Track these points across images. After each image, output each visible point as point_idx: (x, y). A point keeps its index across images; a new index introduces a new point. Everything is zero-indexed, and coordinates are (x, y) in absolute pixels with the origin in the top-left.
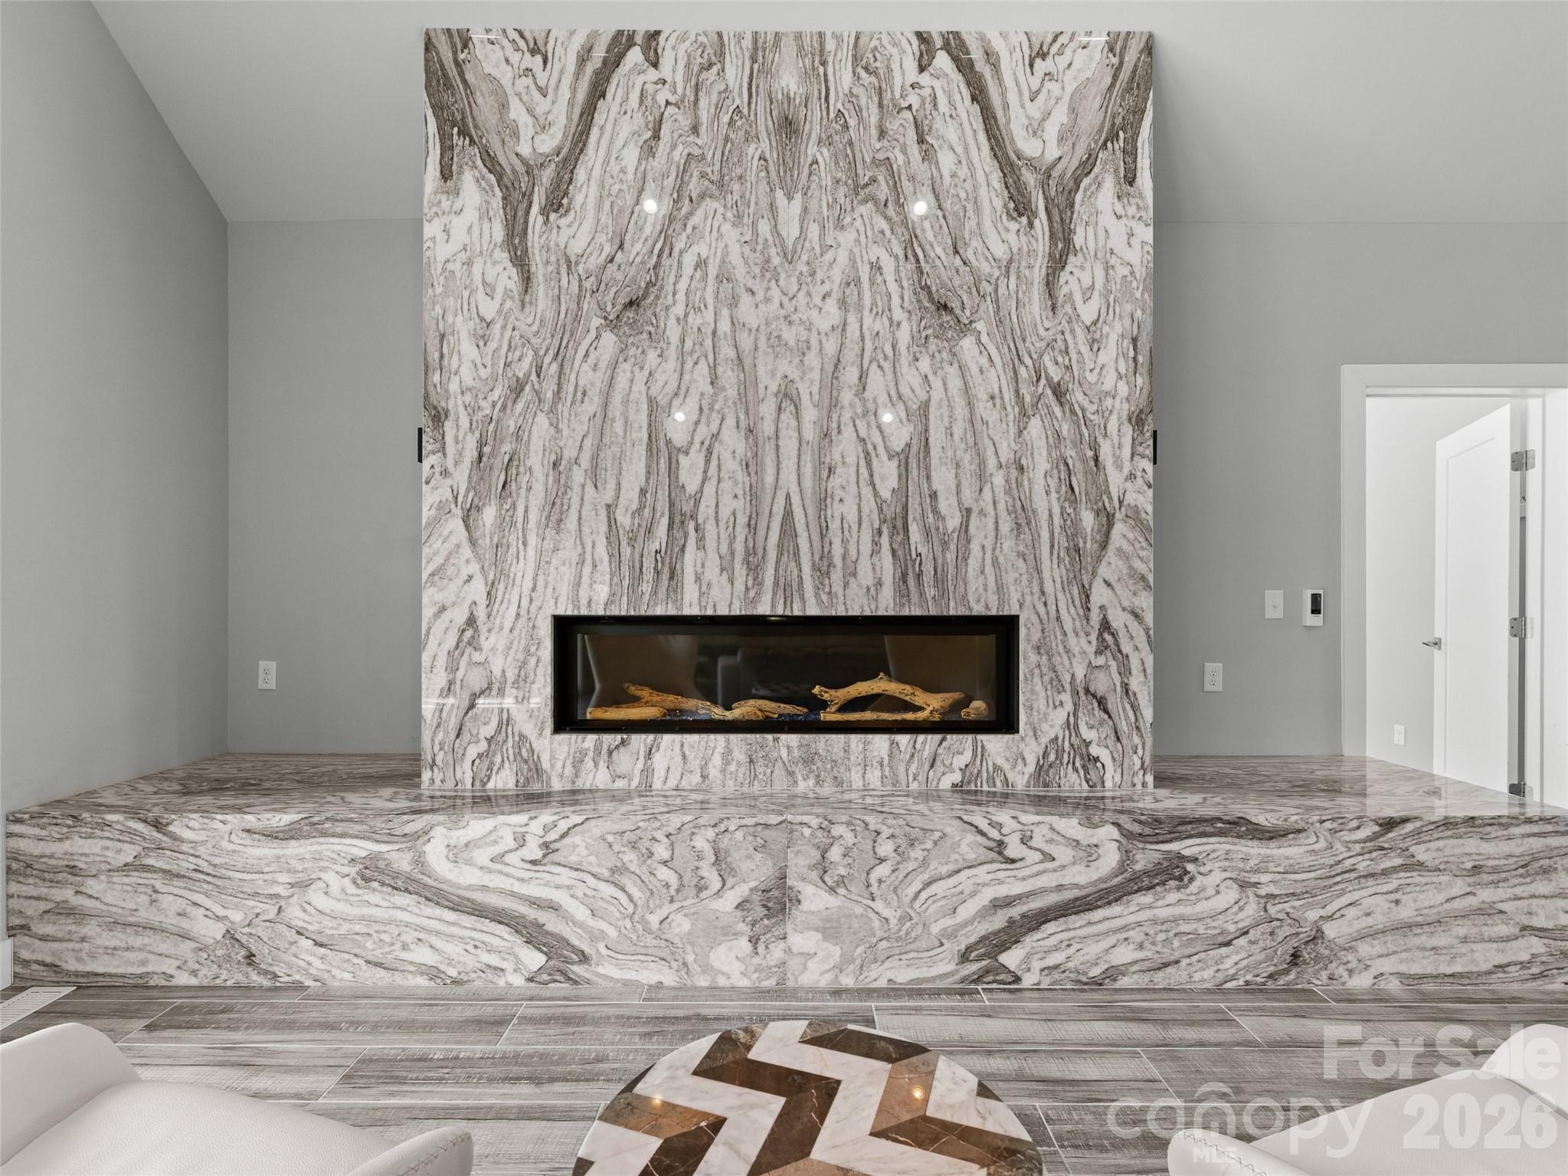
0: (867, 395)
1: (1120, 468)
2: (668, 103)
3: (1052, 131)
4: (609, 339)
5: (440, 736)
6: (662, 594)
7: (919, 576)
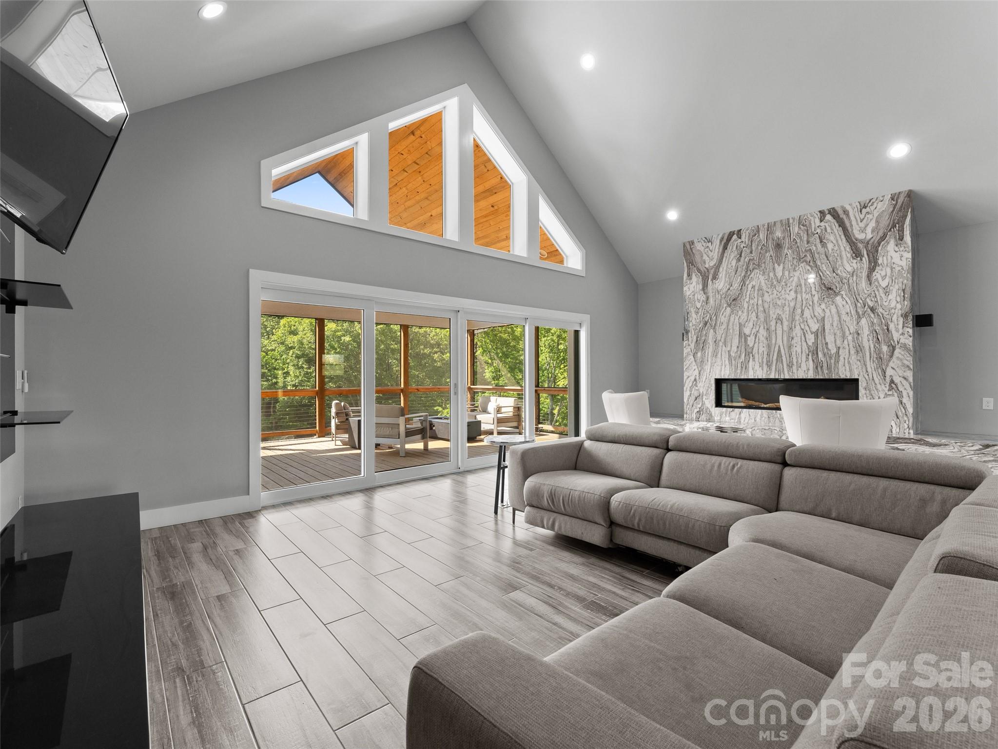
0: (804, 316)
1: (897, 331)
2: (744, 247)
3: (869, 230)
4: (729, 309)
5: (688, 407)
6: (743, 373)
7: (822, 367)
